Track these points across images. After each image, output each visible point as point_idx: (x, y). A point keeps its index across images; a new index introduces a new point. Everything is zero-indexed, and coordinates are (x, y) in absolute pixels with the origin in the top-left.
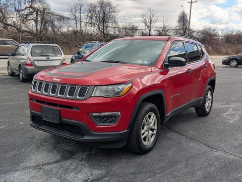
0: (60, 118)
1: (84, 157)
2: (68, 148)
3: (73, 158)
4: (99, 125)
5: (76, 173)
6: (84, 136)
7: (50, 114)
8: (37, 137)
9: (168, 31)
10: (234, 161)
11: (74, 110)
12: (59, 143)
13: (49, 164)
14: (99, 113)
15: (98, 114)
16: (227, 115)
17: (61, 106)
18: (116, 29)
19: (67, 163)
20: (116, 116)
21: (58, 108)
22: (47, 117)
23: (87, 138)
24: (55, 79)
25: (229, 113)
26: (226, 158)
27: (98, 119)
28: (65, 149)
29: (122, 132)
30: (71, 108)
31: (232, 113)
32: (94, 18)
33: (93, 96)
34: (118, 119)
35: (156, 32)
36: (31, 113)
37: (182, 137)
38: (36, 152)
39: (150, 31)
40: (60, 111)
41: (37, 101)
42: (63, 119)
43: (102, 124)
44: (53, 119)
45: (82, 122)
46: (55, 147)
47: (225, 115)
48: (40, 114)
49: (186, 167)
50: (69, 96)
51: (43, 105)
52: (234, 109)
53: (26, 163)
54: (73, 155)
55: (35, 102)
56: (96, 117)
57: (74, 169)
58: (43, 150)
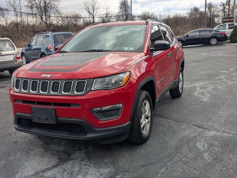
0: (57, 117)
1: (83, 155)
2: (62, 149)
3: (72, 159)
4: (102, 120)
5: (84, 176)
6: (86, 133)
7: (43, 115)
8: (20, 140)
9: (111, 17)
10: (230, 138)
11: (73, 107)
12: (48, 144)
13: (49, 169)
14: (100, 107)
15: (99, 109)
16: (198, 94)
17: (55, 104)
18: (60, 19)
19: (69, 166)
20: (119, 109)
21: (53, 107)
22: (39, 118)
23: (90, 135)
24: (44, 75)
25: (198, 92)
26: (221, 136)
27: (99, 114)
28: (58, 149)
29: (125, 125)
30: (69, 105)
31: (201, 91)
32: (35, 8)
33: (92, 89)
34: (121, 112)
35: (100, 19)
36: (16, 116)
37: (170, 120)
38: (28, 158)
39: (93, 18)
40: (55, 110)
41: (24, 102)
42: (59, 119)
43: (105, 119)
44: (47, 119)
45: (83, 119)
46: (46, 150)
47: (196, 94)
48: (31, 115)
49: (191, 151)
50: (65, 92)
51: (33, 106)
52: (201, 88)
53: (22, 173)
54: (71, 155)
55: (21, 103)
56: (97, 112)
57: (79, 171)
58: (35, 155)
